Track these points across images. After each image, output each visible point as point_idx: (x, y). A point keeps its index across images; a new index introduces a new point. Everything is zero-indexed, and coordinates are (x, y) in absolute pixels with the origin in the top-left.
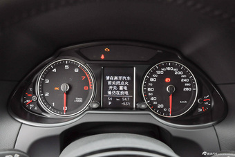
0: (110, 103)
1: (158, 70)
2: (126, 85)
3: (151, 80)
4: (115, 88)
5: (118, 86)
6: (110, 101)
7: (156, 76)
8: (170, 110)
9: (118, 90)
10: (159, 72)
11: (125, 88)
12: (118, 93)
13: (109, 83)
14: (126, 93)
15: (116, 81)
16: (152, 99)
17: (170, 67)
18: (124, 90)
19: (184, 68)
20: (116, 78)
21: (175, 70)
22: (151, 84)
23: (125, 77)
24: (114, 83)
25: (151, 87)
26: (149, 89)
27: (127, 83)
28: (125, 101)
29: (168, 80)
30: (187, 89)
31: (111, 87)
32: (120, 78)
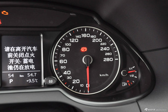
0: (11, 81)
1: (72, 37)
2: (32, 58)
3: (64, 49)
4: (17, 61)
5: (21, 59)
6: (11, 78)
7: (69, 45)
8: (88, 86)
9: (22, 63)
10: (72, 40)
11: (31, 61)
12: (21, 67)
13: (10, 55)
14: (33, 67)
15: (18, 52)
16: (65, 73)
17: (86, 33)
18: (29, 64)
19: (103, 34)
20: (18, 49)
21: (92, 37)
22: (63, 55)
23: (30, 48)
24: (16, 55)
25: (63, 58)
26: (61, 61)
27: (32, 55)
28: (31, 78)
29: (84, 49)
30: (108, 60)
31: (12, 61)
32: (24, 48)
